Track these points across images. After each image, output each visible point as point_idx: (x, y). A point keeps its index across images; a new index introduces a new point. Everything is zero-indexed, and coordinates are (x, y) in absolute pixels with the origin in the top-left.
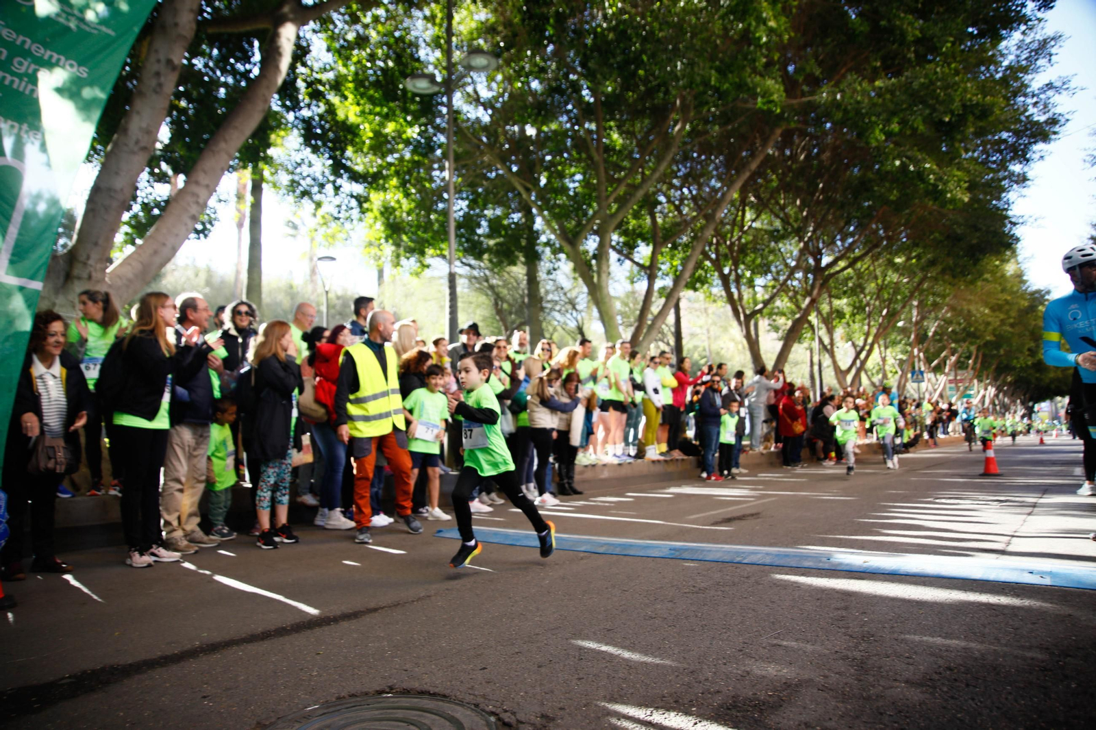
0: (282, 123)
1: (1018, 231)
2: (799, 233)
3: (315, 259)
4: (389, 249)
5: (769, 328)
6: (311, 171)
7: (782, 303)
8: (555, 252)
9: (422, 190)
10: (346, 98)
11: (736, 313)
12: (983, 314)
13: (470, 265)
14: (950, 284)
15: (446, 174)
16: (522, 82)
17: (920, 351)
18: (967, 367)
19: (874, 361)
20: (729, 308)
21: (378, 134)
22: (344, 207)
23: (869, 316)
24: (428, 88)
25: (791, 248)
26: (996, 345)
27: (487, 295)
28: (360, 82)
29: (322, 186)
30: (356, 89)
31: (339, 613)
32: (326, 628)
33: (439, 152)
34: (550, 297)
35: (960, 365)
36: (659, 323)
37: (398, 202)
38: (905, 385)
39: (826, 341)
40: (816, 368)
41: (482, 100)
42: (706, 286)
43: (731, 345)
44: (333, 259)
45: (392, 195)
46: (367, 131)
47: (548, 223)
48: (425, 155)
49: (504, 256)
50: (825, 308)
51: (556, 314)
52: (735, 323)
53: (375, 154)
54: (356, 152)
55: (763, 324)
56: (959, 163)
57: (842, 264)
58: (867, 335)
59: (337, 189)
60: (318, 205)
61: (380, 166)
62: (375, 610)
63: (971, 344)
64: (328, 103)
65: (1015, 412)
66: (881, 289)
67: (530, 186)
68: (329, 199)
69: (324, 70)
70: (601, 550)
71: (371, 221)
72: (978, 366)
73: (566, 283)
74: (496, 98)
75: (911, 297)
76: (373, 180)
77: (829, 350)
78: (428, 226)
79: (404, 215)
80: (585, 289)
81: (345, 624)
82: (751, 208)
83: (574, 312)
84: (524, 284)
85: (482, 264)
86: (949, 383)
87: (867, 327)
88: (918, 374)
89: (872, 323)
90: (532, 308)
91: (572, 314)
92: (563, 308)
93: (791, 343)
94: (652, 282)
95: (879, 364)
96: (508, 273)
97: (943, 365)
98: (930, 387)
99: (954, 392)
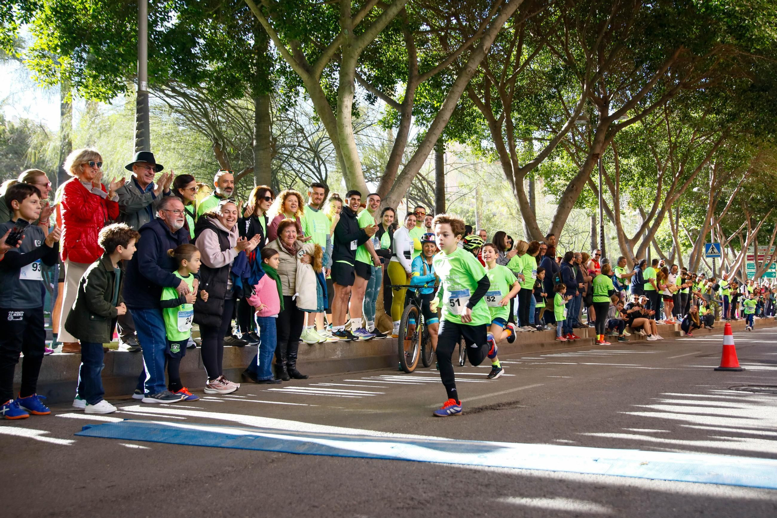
5: (546, 189)
8: (292, 85)
13: (184, 95)
17: (716, 220)
18: (769, 243)
19: (663, 231)
23: (659, 181)
25: (573, 95)
34: (287, 141)
35: (761, 239)
36: (412, 172)
38: (698, 260)
39: (611, 206)
42: (474, 137)
43: (504, 210)
47: (281, 45)
49: (228, 85)
50: (611, 169)
51: (296, 165)
55: (540, 185)
57: (629, 115)
63: (772, 214)
66: (674, 147)
73: (309, 128)
75: (709, 156)
77: (614, 216)
82: (529, 45)
83: (316, 161)
84: (252, 125)
85: (200, 95)
86: (748, 260)
87: (656, 192)
88: (713, 248)
89: (663, 187)
90: (261, 152)
91: (313, 163)
92: (304, 156)
93: (569, 204)
94: (406, 124)
95: (669, 235)
96: (233, 107)
97: (741, 239)
98: (726, 263)
99: (754, 270)
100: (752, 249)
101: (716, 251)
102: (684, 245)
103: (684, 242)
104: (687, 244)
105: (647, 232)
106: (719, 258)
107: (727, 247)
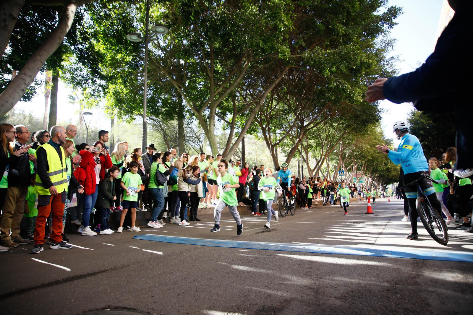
0: (68, 51)
1: (381, 115)
2: (295, 111)
3: (82, 113)
4: (116, 110)
5: (282, 151)
6: (82, 73)
7: (287, 141)
8: (191, 115)
9: (132, 85)
10: (99, 42)
11: (268, 144)
12: (367, 148)
13: (153, 119)
14: (355, 135)
15: (143, 78)
16: (179, 40)
17: (342, 162)
18: (361, 170)
19: (325, 165)
20: (265, 142)
21: (113, 59)
22: (96, 91)
23: (322, 147)
24: (137, 40)
25: (292, 118)
26: (372, 161)
27: (160, 133)
28: (105, 35)
29: (87, 80)
30: (104, 38)
31: (86, 273)
32: (80, 280)
33: (141, 69)
34: (188, 135)
35: (358, 169)
36: (235, 147)
37: (122, 89)
38: (336, 177)
39: (305, 157)
40: (301, 169)
41: (161, 47)
42: (255, 133)
43: (266, 158)
44: (91, 114)
45: (119, 86)
46: (108, 57)
47: (188, 102)
48: (135, 69)
49: (169, 116)
50: (305, 144)
51: (191, 142)
52: (267, 149)
53: (112, 68)
54: (103, 66)
55: (279, 149)
56: (359, 86)
57: (312, 125)
58: (322, 155)
59: (94, 82)
60: (85, 89)
61: (114, 72)
62: (104, 271)
63: (362, 160)
64: (90, 43)
65: (379, 188)
66: (327, 136)
67: (181, 86)
68: (89, 87)
69: (90, 28)
70: (207, 244)
71: (109, 98)
72: (365, 169)
73: (196, 130)
74: (167, 46)
75: (340, 139)
76: (110, 79)
77: (306, 161)
78: (135, 101)
79: (124, 96)
80: (204, 132)
81: (89, 278)
82: (276, 100)
83: (199, 142)
84: (177, 129)
85: (159, 119)
86: (354, 176)
87: (321, 152)
89: (324, 151)
90: (180, 139)
91: (198, 143)
92: (194, 140)
93: (291, 158)
94: (232, 130)
95: (326, 168)
96: (170, 123)
97: (351, 169)
98: (346, 178)
99: (356, 180)
100: (355, 172)
101: (342, 173)
102: (331, 171)
105: (318, 166)
106: (344, 176)
107: (346, 172)
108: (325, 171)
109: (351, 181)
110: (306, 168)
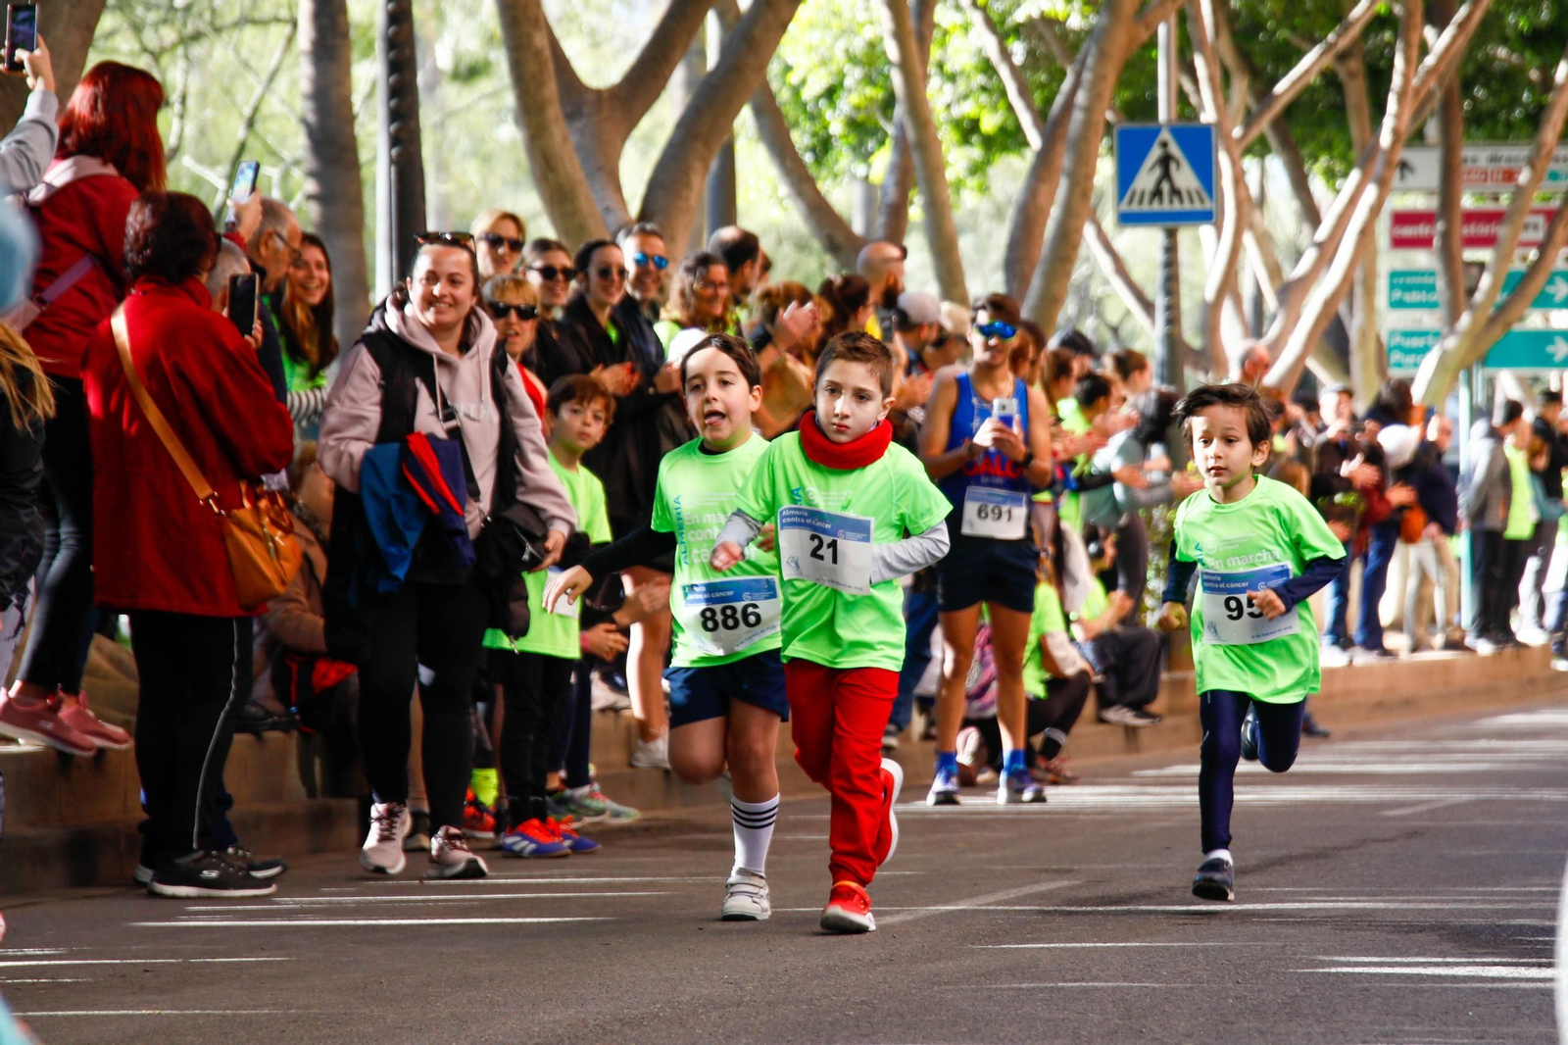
38: (1067, 245)
86: (1399, 243)
88: (1166, 161)
97: (1356, 92)
98: (1253, 268)
99: (1430, 320)
100: (1427, 164)
101: (1185, 177)
102: (968, 130)
103: (968, 109)
104: (990, 123)
106: (1206, 230)
107: (1260, 148)
108: (862, 130)
109: (1334, 339)
110: (470, 73)
